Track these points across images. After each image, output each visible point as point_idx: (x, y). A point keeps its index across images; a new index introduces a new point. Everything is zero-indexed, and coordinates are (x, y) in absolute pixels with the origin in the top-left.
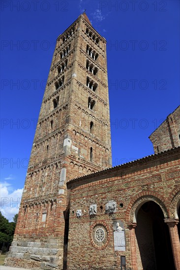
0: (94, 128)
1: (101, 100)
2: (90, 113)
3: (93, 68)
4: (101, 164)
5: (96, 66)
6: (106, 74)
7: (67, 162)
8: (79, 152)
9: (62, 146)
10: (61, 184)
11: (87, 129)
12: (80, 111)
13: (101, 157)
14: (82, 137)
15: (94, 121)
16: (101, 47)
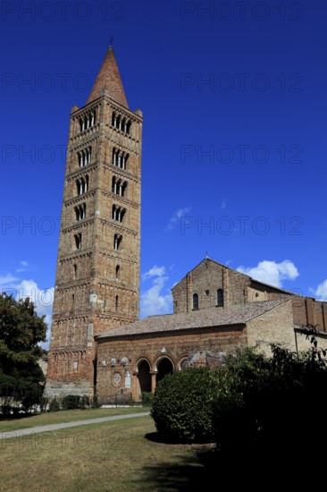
0: (121, 272)
1: (130, 231)
2: (115, 255)
3: (121, 184)
4: (127, 310)
5: (125, 179)
6: (139, 185)
7: (94, 317)
8: (105, 304)
9: (88, 300)
10: (89, 338)
11: (112, 278)
12: (105, 258)
13: (128, 302)
14: (108, 288)
15: (120, 264)
16: (133, 137)
